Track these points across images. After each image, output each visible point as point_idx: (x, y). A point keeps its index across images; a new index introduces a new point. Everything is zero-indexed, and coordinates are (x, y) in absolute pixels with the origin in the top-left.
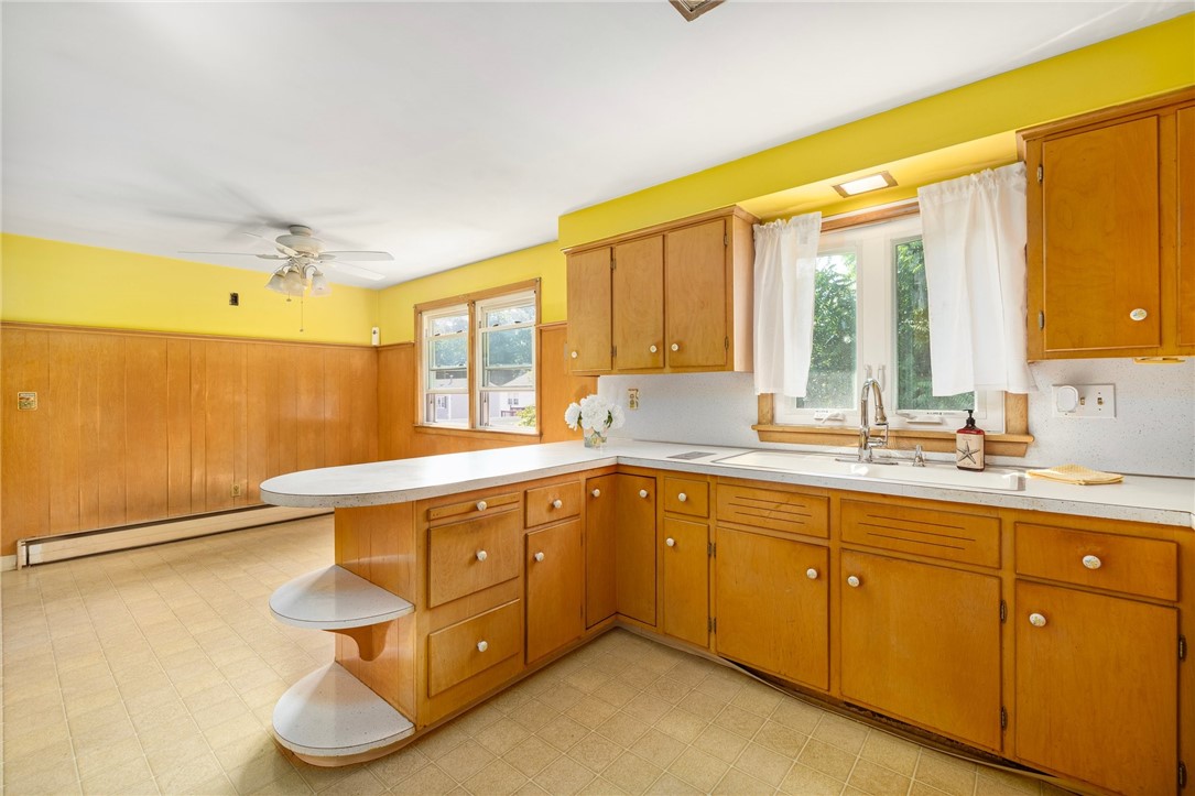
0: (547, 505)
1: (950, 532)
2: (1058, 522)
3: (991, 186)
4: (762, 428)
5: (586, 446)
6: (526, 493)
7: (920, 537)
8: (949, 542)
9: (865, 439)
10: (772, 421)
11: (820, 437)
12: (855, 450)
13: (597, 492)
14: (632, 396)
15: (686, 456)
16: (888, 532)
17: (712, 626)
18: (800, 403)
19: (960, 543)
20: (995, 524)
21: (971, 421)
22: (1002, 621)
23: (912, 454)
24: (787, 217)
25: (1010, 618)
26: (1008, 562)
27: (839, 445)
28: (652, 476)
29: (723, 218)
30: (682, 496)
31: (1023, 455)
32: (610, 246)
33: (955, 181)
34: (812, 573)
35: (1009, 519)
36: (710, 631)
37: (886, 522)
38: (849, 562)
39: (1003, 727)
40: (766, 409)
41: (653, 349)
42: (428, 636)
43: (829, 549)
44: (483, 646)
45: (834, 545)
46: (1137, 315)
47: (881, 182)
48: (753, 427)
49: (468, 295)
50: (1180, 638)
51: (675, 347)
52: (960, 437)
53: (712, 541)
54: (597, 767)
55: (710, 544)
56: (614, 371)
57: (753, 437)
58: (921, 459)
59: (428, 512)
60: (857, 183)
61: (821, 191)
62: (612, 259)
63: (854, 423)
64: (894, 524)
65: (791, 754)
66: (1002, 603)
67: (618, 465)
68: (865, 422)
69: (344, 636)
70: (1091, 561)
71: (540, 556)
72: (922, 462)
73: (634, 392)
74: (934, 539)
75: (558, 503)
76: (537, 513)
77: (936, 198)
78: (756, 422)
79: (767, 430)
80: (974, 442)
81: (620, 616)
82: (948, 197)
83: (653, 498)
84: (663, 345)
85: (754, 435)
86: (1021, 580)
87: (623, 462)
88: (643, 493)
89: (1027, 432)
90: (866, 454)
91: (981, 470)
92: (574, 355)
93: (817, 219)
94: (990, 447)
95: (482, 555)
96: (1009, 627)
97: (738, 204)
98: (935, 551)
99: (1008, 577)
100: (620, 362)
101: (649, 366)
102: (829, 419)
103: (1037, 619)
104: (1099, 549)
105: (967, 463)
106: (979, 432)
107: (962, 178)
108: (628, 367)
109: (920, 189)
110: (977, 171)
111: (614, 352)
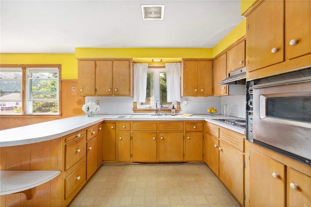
0: (91, 134)
1: (177, 126)
2: (190, 122)
3: (176, 66)
4: (134, 110)
5: (89, 116)
6: (87, 130)
7: (173, 127)
8: (177, 127)
9: (157, 111)
10: (136, 108)
11: (147, 111)
12: (155, 113)
13: (100, 129)
14: (98, 102)
15: (121, 117)
16: (167, 128)
17: (131, 156)
18: (142, 104)
19: (178, 128)
20: (183, 123)
21: (173, 107)
22: (184, 139)
23: (164, 113)
24: (141, 63)
25: (185, 139)
26: (184, 130)
27: (151, 112)
28: (114, 123)
29: (129, 60)
30: (124, 127)
31: (179, 112)
32: (95, 61)
33: (171, 63)
34: (154, 138)
35: (185, 122)
36: (131, 157)
37: (167, 126)
38: (161, 134)
39: (184, 157)
40: (135, 105)
41: (109, 90)
42: (65, 180)
43: (157, 133)
44: (79, 178)
45: (158, 132)
46: (196, 90)
47: (160, 60)
48: (133, 109)
49: (23, 65)
50: (203, 136)
51: (116, 90)
52: (172, 110)
53: (131, 136)
54: (119, 195)
55: (131, 137)
56: (96, 95)
57: (132, 112)
58: (166, 114)
59: (66, 139)
60: (156, 60)
61: (149, 59)
62: (95, 64)
63: (154, 108)
64: (168, 126)
65: (154, 175)
66: (184, 136)
67: (104, 121)
68: (157, 107)
69: (21, 193)
70: (195, 127)
71: (90, 148)
72: (166, 115)
73: (98, 101)
74: (174, 128)
75: (94, 133)
76: (89, 136)
77: (168, 66)
78: (133, 108)
79: (135, 110)
80: (174, 110)
81: (104, 161)
82: (170, 66)
83: (115, 128)
84: (112, 89)
85: (133, 111)
86: (186, 132)
87: (105, 120)
88: (112, 127)
89: (180, 109)
90: (157, 114)
91: (175, 115)
92: (81, 90)
93: (147, 65)
94: (176, 111)
95: (79, 150)
96: (184, 140)
97: (133, 58)
98: (175, 130)
99: (184, 132)
100: (98, 93)
101: (108, 94)
102: (149, 107)
103: (188, 138)
104: (195, 125)
105: (173, 114)
106: (175, 109)
107: (172, 63)
108: (101, 94)
109: (166, 64)
110: (174, 62)
111: (96, 90)
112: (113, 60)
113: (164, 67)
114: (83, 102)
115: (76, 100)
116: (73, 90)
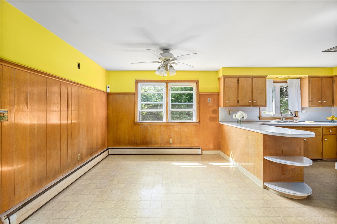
9: (282, 118)
10: (261, 116)
19: (317, 131)
21: (296, 115)
26: (322, 133)
29: (265, 77)
32: (238, 78)
35: (322, 127)
40: (260, 114)
41: (250, 102)
46: (320, 102)
48: (259, 118)
49: (166, 80)
51: (255, 102)
52: (294, 118)
56: (238, 106)
58: (289, 121)
62: (238, 81)
70: (331, 131)
77: (290, 81)
78: (259, 116)
92: (227, 102)
96: (322, 141)
99: (321, 135)
100: (240, 104)
103: (326, 139)
107: (293, 79)
108: (242, 105)
109: (288, 80)
110: (295, 78)
111: (238, 102)
112: (252, 77)
113: (287, 82)
114: (217, 111)
115: (212, 109)
116: (209, 102)
